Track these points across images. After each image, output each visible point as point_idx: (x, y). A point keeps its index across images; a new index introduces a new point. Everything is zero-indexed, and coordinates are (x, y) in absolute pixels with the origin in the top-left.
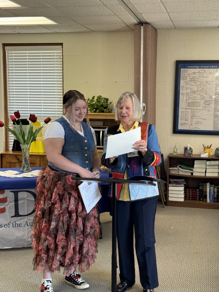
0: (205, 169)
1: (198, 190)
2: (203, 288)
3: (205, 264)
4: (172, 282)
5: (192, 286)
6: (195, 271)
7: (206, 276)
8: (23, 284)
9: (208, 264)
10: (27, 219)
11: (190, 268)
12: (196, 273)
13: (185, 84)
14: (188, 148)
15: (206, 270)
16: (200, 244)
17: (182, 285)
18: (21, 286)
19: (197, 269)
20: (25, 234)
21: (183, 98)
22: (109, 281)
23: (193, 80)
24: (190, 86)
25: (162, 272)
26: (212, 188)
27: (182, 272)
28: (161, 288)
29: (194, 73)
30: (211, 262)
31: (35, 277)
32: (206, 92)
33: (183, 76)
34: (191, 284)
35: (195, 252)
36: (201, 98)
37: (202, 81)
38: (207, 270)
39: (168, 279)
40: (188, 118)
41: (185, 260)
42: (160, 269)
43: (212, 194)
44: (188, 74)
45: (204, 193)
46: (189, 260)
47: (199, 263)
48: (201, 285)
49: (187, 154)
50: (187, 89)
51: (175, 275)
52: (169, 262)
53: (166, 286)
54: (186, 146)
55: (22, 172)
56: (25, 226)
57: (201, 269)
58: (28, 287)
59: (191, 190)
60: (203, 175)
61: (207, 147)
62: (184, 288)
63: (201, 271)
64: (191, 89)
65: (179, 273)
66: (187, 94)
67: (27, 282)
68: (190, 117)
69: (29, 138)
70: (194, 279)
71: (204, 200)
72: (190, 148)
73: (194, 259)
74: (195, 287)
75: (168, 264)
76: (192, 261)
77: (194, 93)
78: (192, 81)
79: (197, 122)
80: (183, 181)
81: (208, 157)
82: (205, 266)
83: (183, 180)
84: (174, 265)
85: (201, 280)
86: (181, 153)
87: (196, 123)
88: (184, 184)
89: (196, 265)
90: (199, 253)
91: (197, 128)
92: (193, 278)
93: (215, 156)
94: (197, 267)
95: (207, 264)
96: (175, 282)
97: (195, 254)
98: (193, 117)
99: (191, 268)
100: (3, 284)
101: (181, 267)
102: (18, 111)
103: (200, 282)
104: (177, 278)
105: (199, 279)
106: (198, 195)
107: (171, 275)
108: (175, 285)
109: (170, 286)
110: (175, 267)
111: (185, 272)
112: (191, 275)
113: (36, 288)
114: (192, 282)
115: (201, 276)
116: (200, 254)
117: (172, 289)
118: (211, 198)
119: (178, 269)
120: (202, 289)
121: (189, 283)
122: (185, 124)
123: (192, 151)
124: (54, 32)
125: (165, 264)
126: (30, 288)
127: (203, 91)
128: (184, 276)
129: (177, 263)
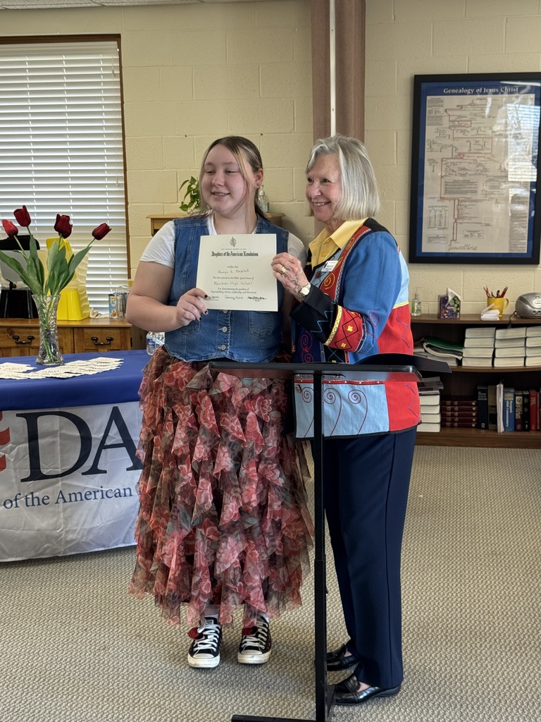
0: (493, 350)
1: (474, 404)
2: (524, 637)
3: (518, 579)
4: (445, 626)
5: (497, 634)
6: (497, 598)
7: (527, 609)
8: (70, 646)
9: (526, 580)
10: (63, 484)
11: (483, 592)
12: (502, 602)
13: (438, 134)
14: (450, 298)
15: (525, 594)
16: (497, 531)
17: (473, 633)
18: (64, 652)
19: (503, 592)
20: (58, 524)
21: (433, 171)
22: (288, 630)
23: (456, 124)
24: (449, 142)
25: (417, 603)
26: (510, 396)
27: (466, 600)
28: (422, 642)
29: (461, 107)
30: (532, 575)
31: (98, 629)
32: (489, 156)
33: (433, 114)
34: (495, 629)
35: (490, 552)
36: (478, 170)
37: (480, 128)
38: (527, 594)
39: (433, 619)
40: (445, 222)
41: (467, 572)
42: (411, 597)
43: (509, 411)
44: (446, 111)
45: (489, 408)
46: (477, 573)
47: (503, 578)
48: (518, 630)
49: (446, 313)
50: (442, 150)
51: (450, 610)
52: (429, 579)
53: (432, 637)
54: (444, 294)
55: (41, 366)
56: (57, 503)
57: (511, 593)
58: (83, 654)
59: (456, 403)
60: (488, 364)
61: (496, 296)
62: (478, 640)
63: (512, 598)
64: (454, 149)
65: (459, 605)
66: (442, 161)
67: (79, 640)
68: (451, 220)
69: (56, 277)
70: (498, 618)
71: (491, 426)
72: (453, 299)
73: (489, 569)
74: (505, 635)
75: (427, 583)
76: (486, 573)
77: (461, 158)
78: (455, 126)
79: (469, 231)
80: (437, 382)
81: (498, 319)
82: (519, 584)
83: (437, 379)
84: (442, 585)
85: (517, 619)
86: (431, 313)
87: (466, 236)
88: (440, 390)
89: (497, 583)
90: (500, 553)
91: (468, 249)
92: (497, 615)
93: (515, 315)
94: (500, 587)
95: (524, 579)
96: (452, 626)
97: (490, 556)
98: (458, 221)
99: (487, 592)
100: (18, 650)
101: (461, 590)
102: (24, 207)
103: (515, 625)
104: (457, 615)
105: (510, 616)
106: (474, 414)
107: (439, 609)
108: (454, 632)
109: (442, 637)
110: (446, 589)
111: (472, 600)
112: (489, 607)
113: (104, 655)
114: (494, 623)
115: (514, 608)
116: (503, 557)
117: (449, 644)
118: (507, 421)
119: (454, 594)
120: (522, 639)
121: (487, 628)
122: (437, 237)
123: (459, 306)
124: (97, 5)
125: (421, 584)
126: (90, 655)
127: (482, 152)
128: (473, 611)
129: (450, 580)
